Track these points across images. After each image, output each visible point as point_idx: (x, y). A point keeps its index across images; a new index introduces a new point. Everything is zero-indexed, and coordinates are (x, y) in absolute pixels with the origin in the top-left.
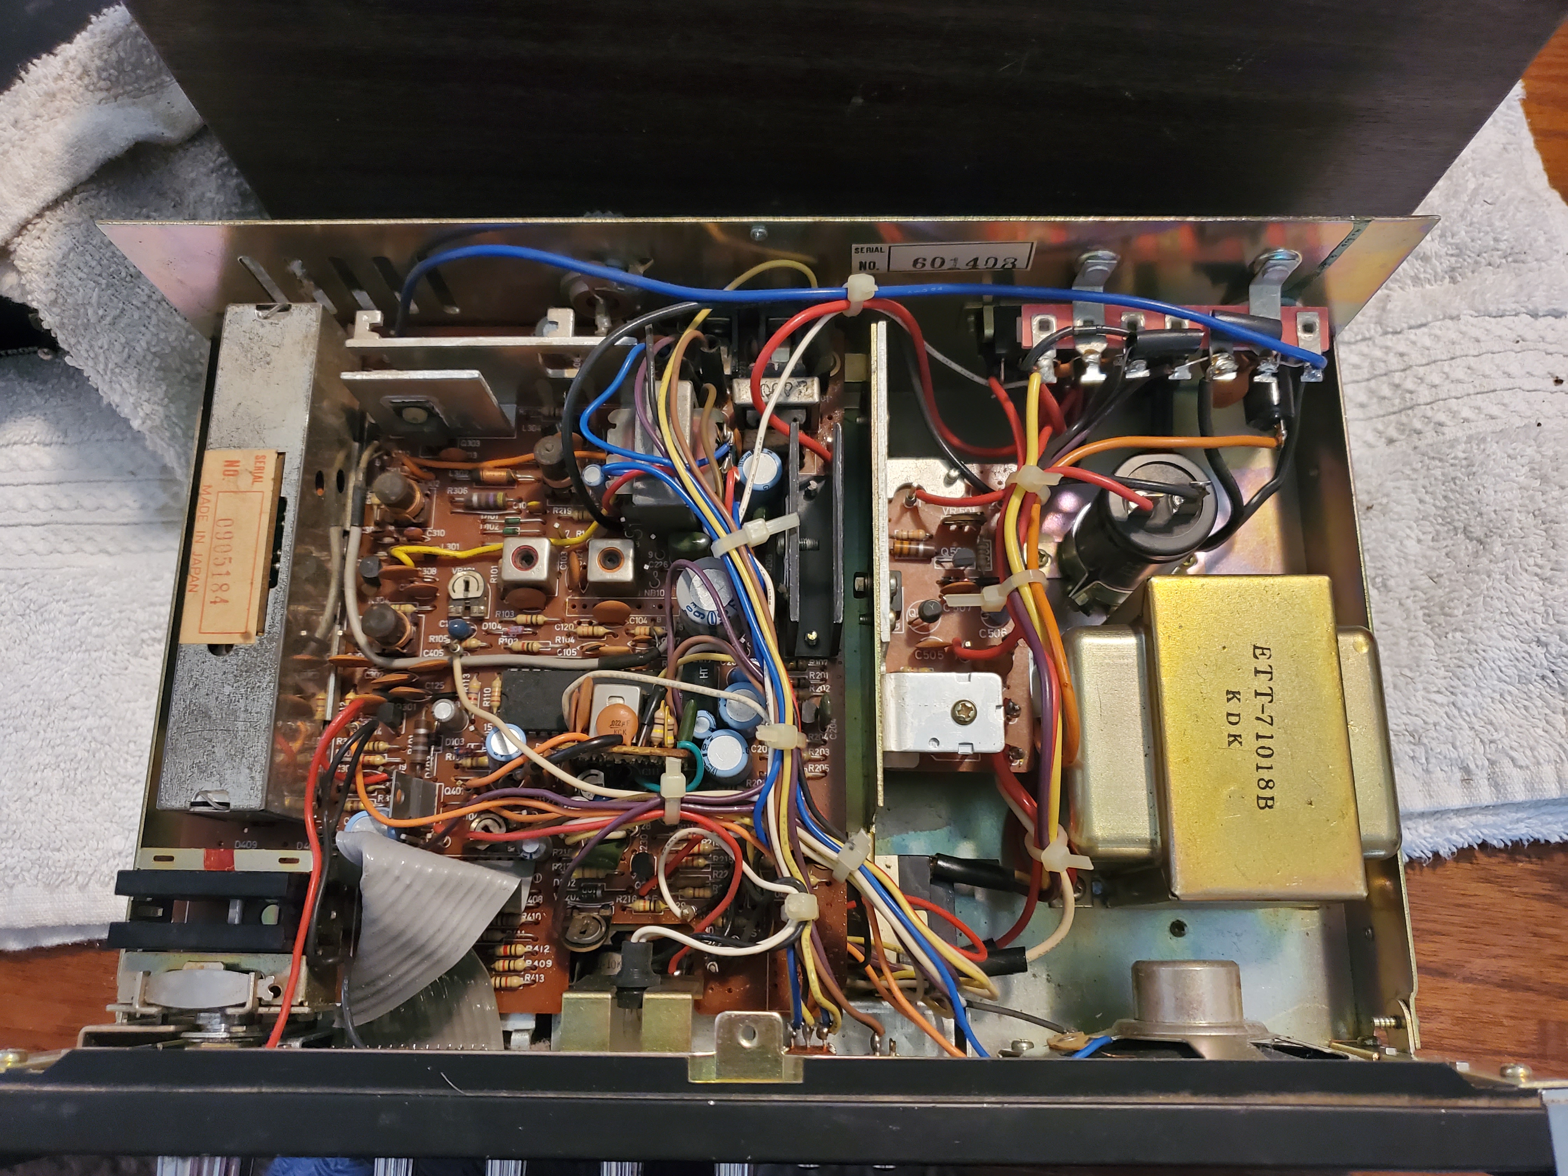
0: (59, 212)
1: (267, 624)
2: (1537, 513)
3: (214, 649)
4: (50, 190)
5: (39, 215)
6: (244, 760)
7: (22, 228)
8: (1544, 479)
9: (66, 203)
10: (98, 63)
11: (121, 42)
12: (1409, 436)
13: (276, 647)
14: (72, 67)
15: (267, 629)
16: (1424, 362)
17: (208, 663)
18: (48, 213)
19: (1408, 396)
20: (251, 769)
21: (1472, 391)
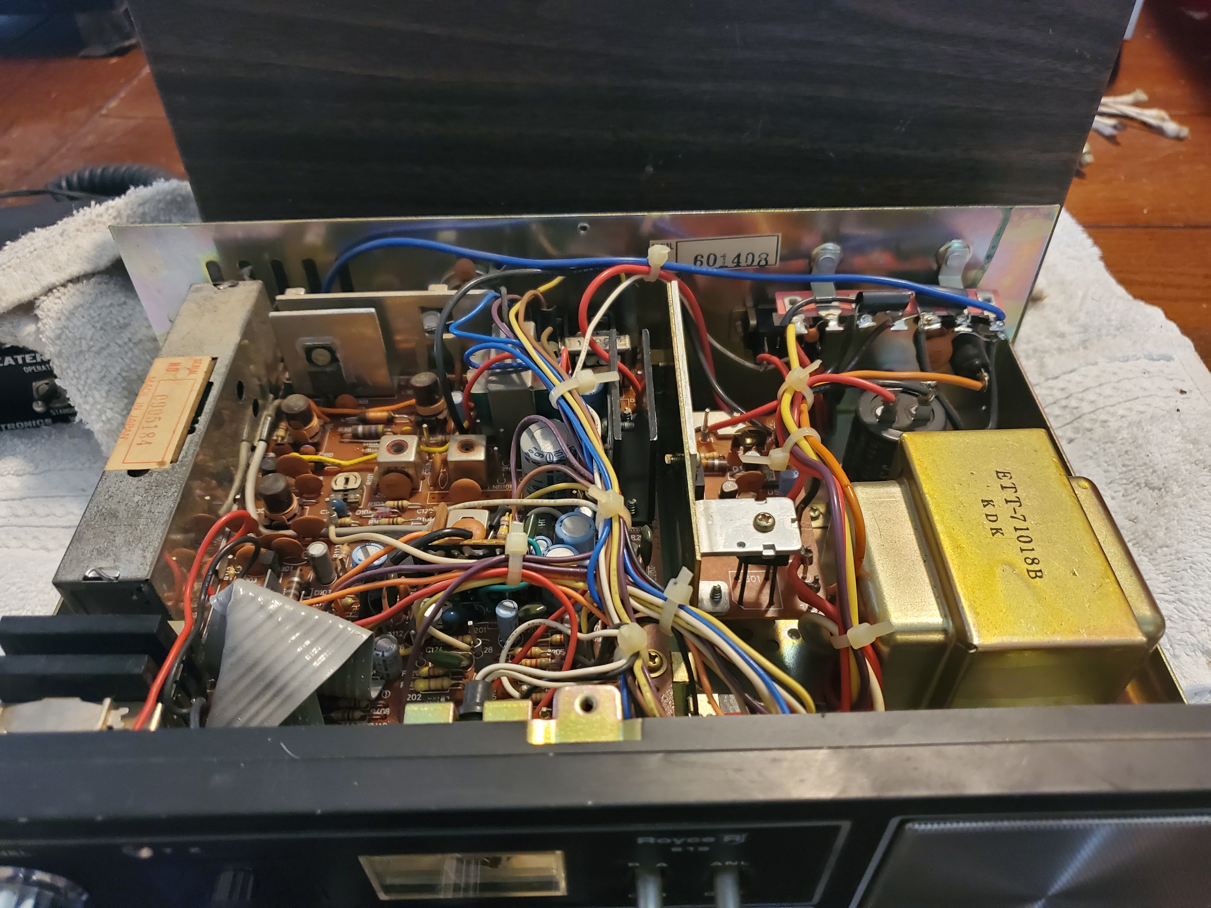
0: (79, 286)
1: (181, 456)
2: (1197, 462)
3: (133, 473)
4: (76, 269)
5: (64, 285)
6: (140, 545)
7: (49, 291)
8: (1195, 442)
9: (85, 281)
10: (129, 212)
11: (148, 204)
12: (1084, 434)
13: (184, 472)
14: (111, 211)
15: (180, 459)
16: (1081, 390)
17: (125, 482)
18: (70, 285)
19: (1075, 411)
20: (144, 551)
21: (1121, 400)
